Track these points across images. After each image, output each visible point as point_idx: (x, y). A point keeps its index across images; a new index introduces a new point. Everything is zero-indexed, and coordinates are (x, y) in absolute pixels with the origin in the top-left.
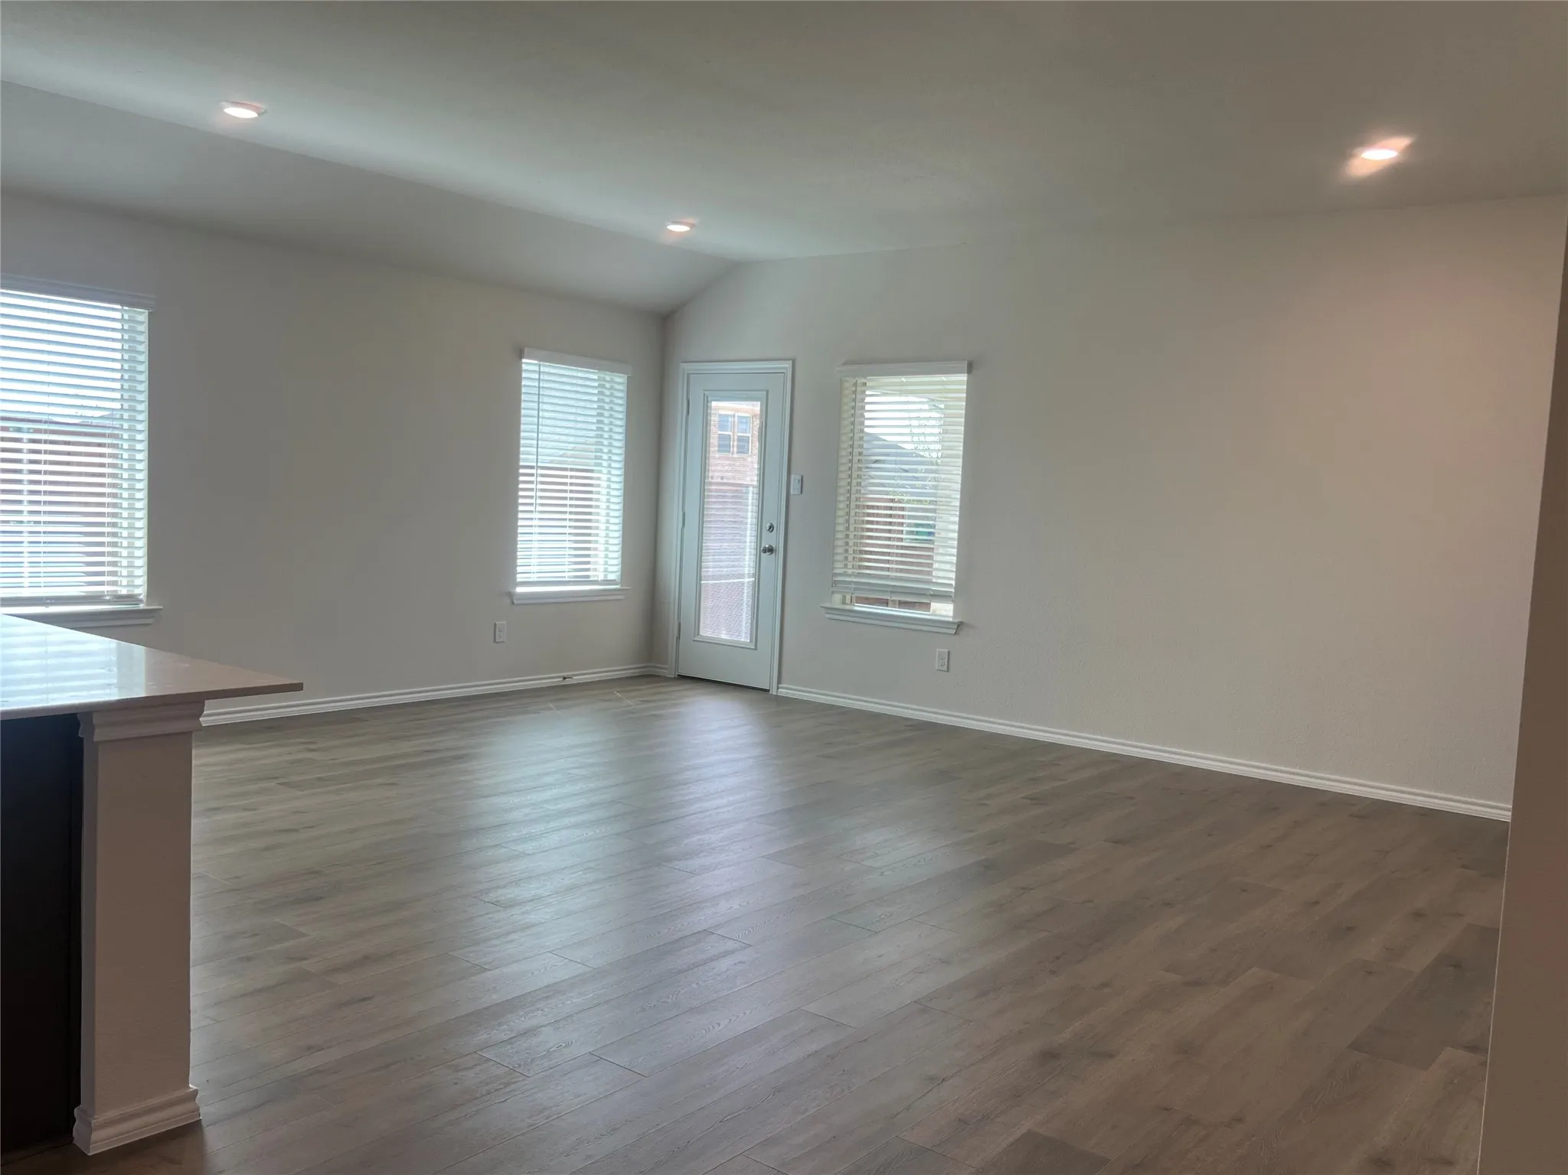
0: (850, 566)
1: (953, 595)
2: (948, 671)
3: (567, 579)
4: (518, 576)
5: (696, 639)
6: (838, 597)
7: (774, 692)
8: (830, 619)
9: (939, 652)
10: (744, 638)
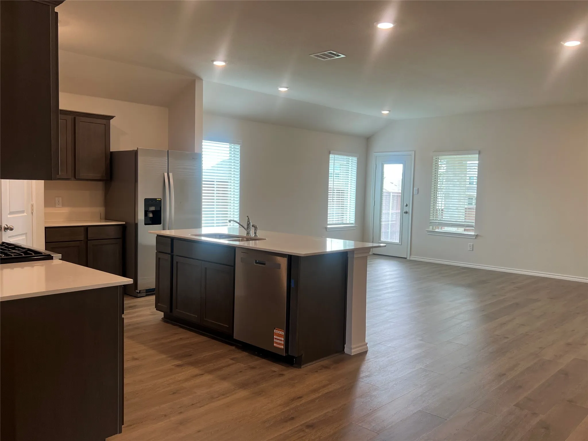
0: (435, 217)
1: (474, 226)
2: (473, 250)
3: (340, 223)
4: (328, 222)
5: (379, 242)
6: (431, 227)
7: (408, 258)
8: (429, 234)
9: (469, 244)
10: (397, 241)
